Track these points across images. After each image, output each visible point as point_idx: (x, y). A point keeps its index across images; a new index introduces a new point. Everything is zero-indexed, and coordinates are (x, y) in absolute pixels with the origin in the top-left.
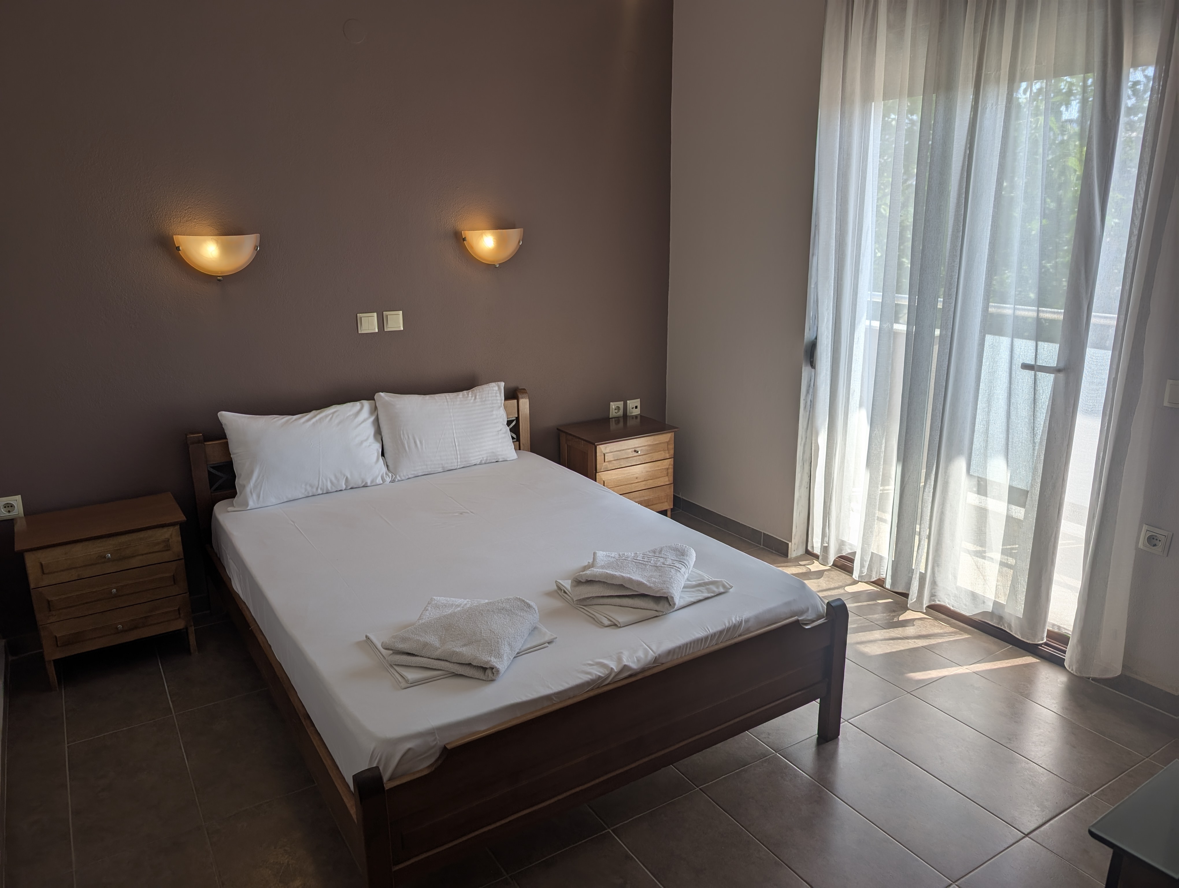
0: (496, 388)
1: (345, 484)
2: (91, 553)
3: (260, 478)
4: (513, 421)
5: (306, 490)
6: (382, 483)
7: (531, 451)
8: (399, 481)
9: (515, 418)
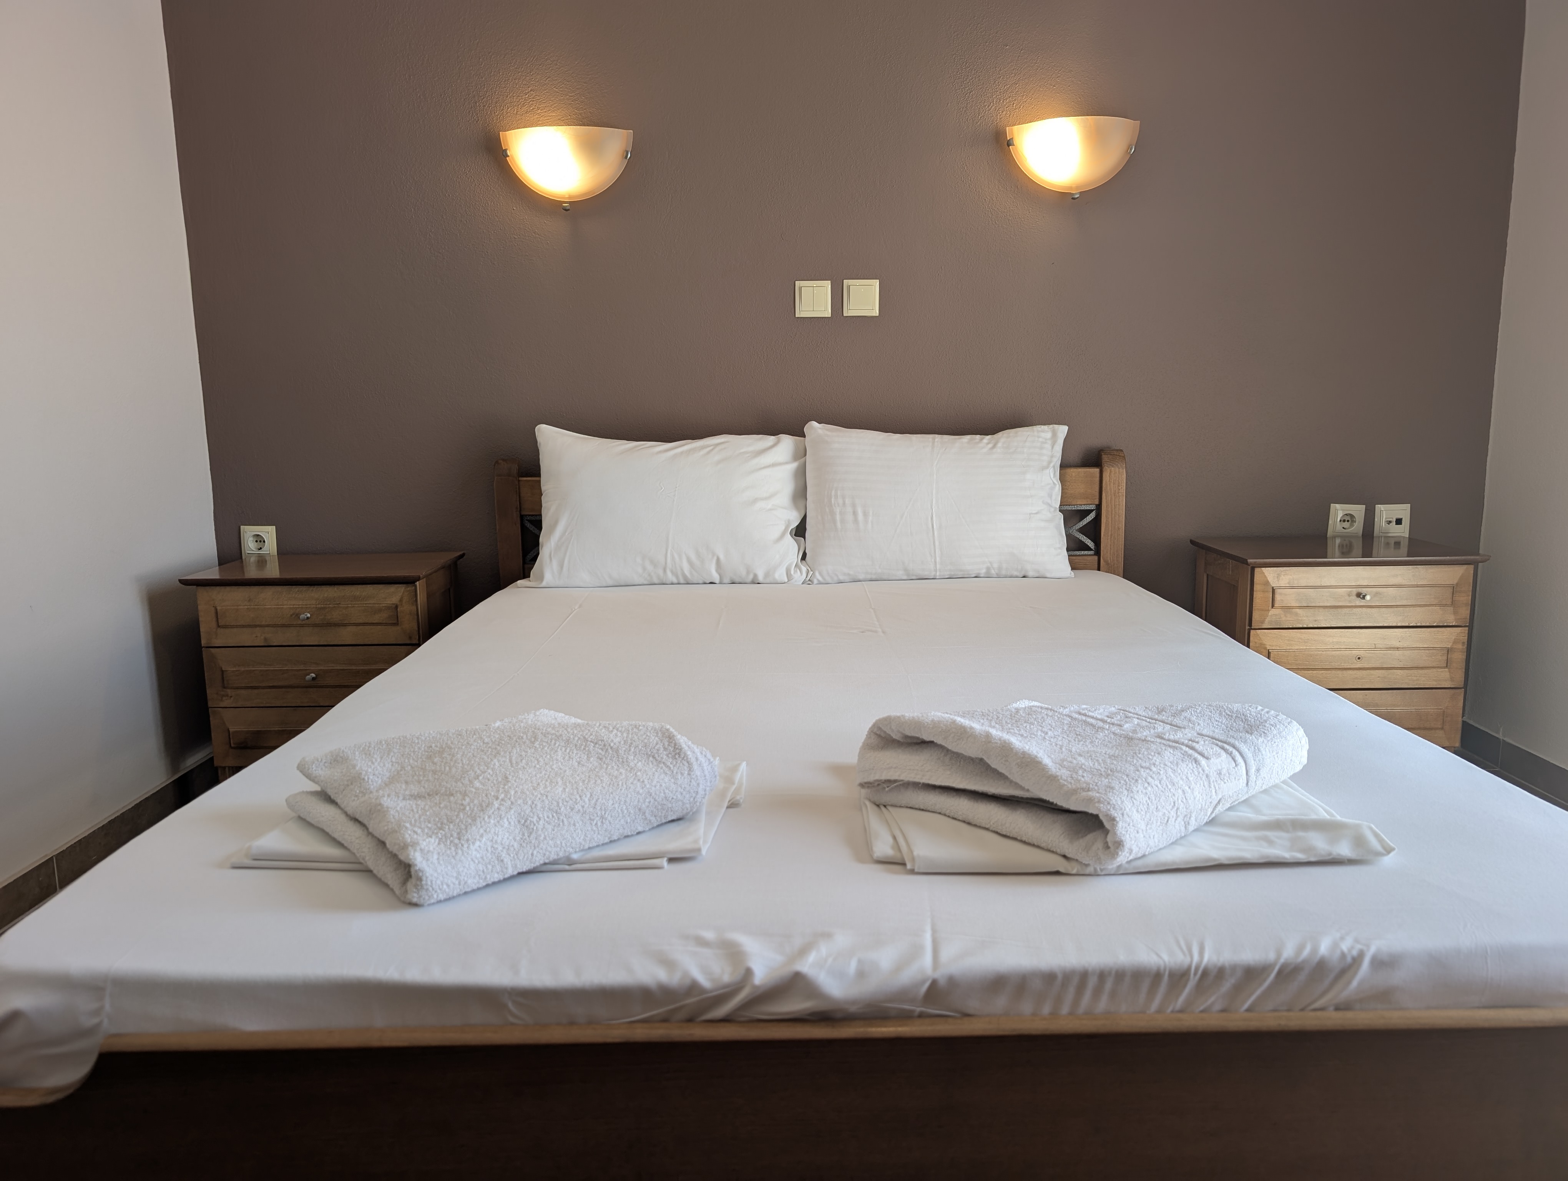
0: (1049, 435)
1: (717, 571)
2: (284, 607)
3: (566, 534)
4: (1090, 511)
5: (644, 569)
6: (786, 580)
7: (1124, 577)
8: (820, 583)
9: (1093, 507)
